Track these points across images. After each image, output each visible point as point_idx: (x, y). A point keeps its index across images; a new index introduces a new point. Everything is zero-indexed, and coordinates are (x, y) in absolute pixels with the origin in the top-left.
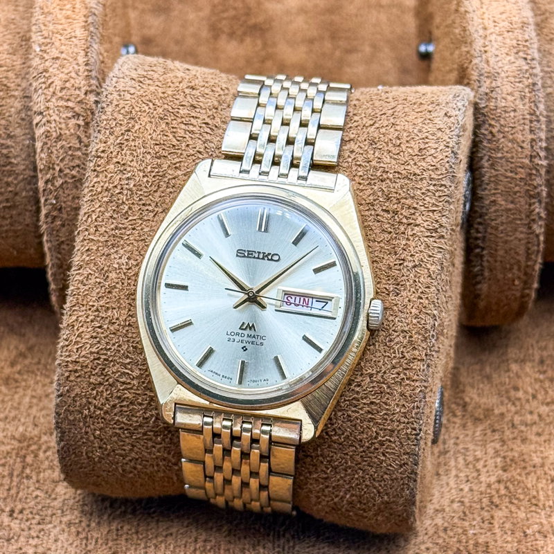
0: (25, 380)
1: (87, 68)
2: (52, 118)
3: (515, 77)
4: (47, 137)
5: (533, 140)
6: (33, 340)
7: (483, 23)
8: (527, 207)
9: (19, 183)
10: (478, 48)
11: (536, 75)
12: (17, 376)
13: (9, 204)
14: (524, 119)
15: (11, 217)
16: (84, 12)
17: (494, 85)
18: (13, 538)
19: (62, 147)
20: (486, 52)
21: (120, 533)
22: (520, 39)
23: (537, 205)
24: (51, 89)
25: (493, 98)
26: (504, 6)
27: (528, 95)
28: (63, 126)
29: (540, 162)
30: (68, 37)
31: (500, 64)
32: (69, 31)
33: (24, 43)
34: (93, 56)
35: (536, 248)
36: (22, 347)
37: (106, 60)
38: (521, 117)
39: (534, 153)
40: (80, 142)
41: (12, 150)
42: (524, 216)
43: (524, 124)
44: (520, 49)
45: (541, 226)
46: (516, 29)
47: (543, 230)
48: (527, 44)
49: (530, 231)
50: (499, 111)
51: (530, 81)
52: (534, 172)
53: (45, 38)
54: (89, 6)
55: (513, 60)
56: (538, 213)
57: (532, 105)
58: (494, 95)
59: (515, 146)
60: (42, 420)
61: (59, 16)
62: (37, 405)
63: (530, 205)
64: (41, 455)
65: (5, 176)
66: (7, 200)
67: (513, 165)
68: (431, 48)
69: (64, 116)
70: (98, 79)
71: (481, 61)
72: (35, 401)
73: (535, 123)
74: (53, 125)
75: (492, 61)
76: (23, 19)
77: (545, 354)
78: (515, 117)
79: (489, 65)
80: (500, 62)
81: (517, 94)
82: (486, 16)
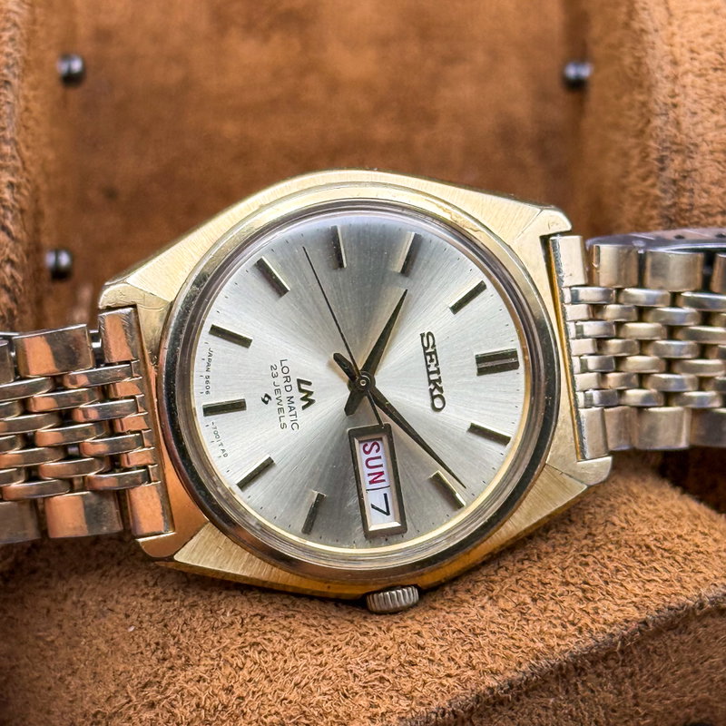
7: (672, 53)
10: (661, 98)
17: (688, 165)
20: (675, 106)
25: (685, 190)
58: (687, 184)
71: (666, 123)
75: (686, 122)
80: (700, 126)
82: (677, 39)
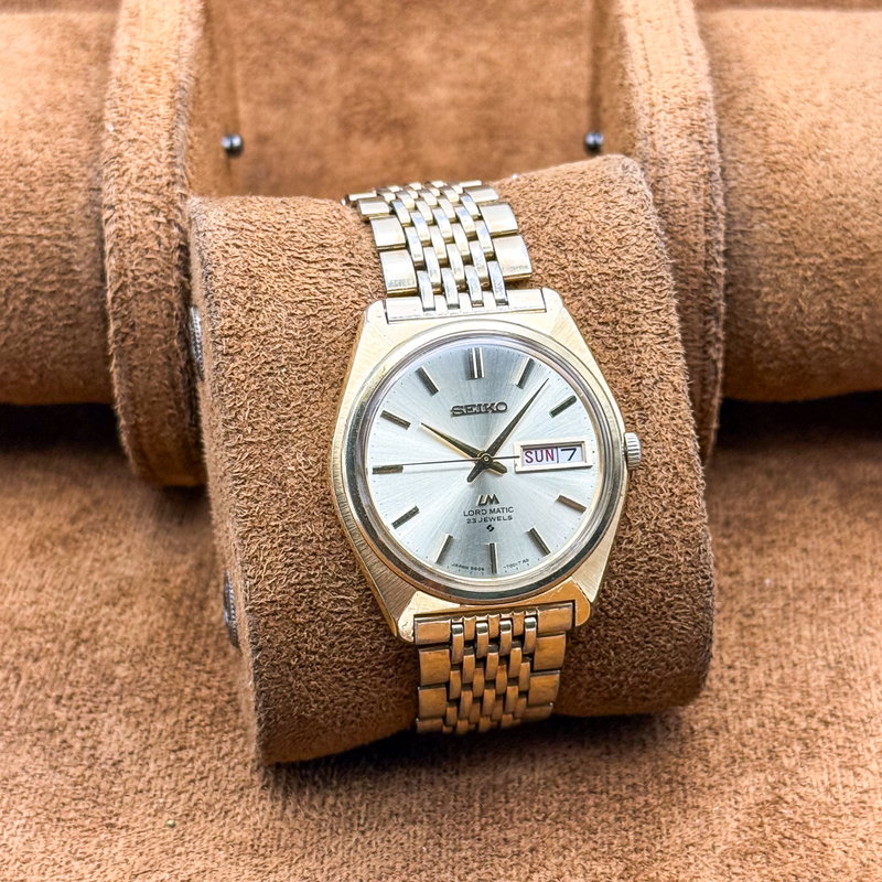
0: (88, 540)
1: (171, 153)
2: (126, 213)
3: (687, 164)
4: (118, 236)
5: (708, 242)
6: (101, 493)
7: (650, 99)
8: (701, 325)
9: (82, 295)
10: (643, 129)
11: (713, 162)
12: (77, 535)
13: (70, 322)
14: (697, 216)
15: (74, 338)
16: (172, 85)
17: (661, 173)
18: (57, 728)
19: (137, 249)
20: (652, 133)
21: (191, 723)
22: (695, 118)
23: (713, 323)
24: (126, 178)
26: (678, 78)
27: (703, 186)
28: (139, 223)
29: (717, 270)
30: (150, 114)
31: (669, 148)
32: (151, 107)
33: (92, 124)
34: (179, 139)
35: (712, 378)
36: (87, 501)
37: (196, 146)
38: (694, 213)
39: (710, 258)
40: (159, 244)
41: (75, 254)
42: (697, 337)
43: (697, 222)
44: (693, 130)
45: (718, 350)
46: (691, 106)
47: (721, 355)
48: (704, 124)
49: (705, 356)
50: (666, 206)
51: (706, 169)
52: (709, 282)
53: (121, 116)
54: (177, 78)
55: (685, 144)
56: (715, 334)
57: (708, 198)
58: (660, 186)
59: (686, 249)
60: (104, 587)
61: (140, 90)
62: (100, 569)
63: (705, 323)
64: (100, 629)
65: (65, 286)
66: (69, 317)
67: (683, 273)
68: (600, 140)
69: (140, 211)
70: (184, 167)
71: (646, 145)
72: (97, 565)
73: (712, 221)
74: (126, 222)
75: (659, 144)
76: (95, 96)
77: (732, 514)
78: (686, 213)
79: (655, 150)
81: (689, 186)
82: (654, 90)
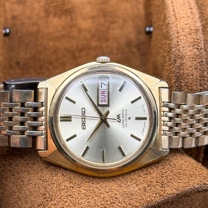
7: (177, 30)
10: (175, 43)
17: (182, 62)
20: (178, 45)
25: (182, 69)
58: (182, 67)
75: (181, 50)
80: (185, 51)
